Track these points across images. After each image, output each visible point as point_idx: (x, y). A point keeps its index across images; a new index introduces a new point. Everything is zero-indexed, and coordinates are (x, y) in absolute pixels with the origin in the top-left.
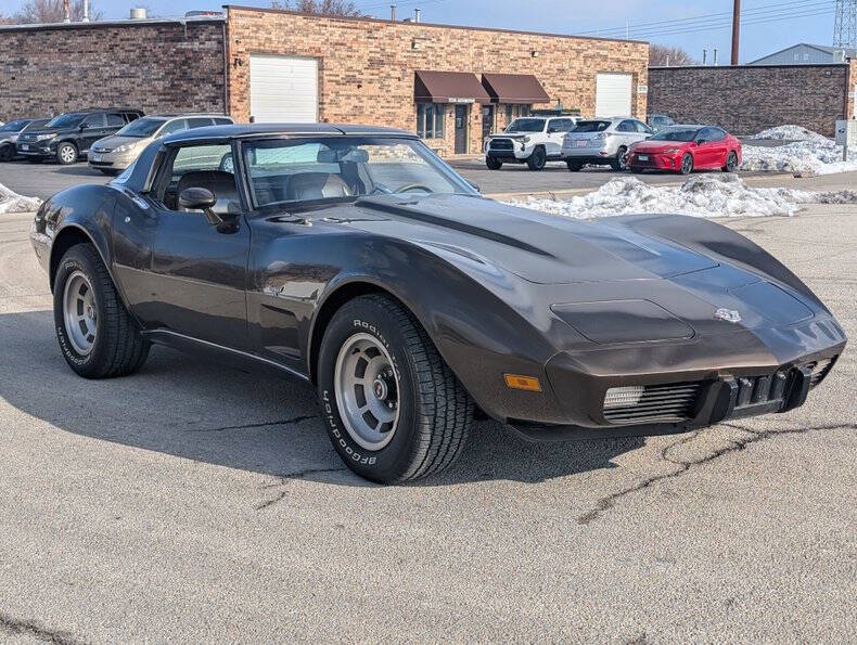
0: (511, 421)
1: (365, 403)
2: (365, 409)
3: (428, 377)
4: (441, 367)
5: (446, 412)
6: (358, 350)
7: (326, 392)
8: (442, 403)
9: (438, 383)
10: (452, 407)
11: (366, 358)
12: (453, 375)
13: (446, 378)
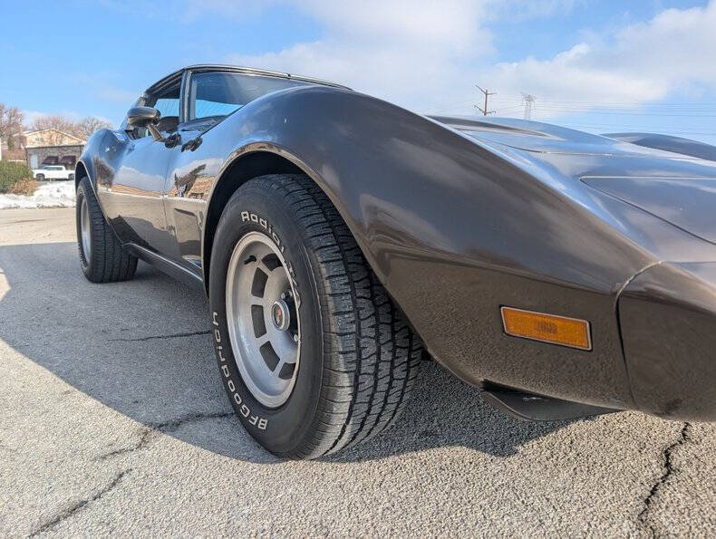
0: (489, 387)
1: (264, 332)
2: (264, 339)
3: (347, 303)
4: (370, 288)
5: (377, 365)
6: (253, 259)
7: (215, 314)
8: (370, 348)
9: (363, 314)
10: (386, 355)
11: (265, 270)
12: (390, 302)
13: (376, 306)
